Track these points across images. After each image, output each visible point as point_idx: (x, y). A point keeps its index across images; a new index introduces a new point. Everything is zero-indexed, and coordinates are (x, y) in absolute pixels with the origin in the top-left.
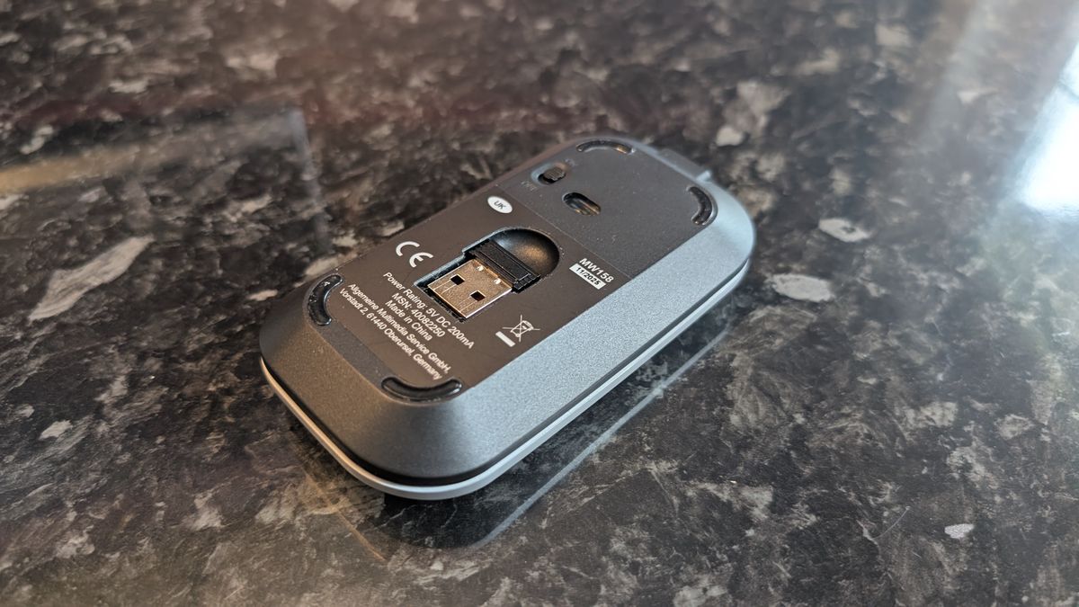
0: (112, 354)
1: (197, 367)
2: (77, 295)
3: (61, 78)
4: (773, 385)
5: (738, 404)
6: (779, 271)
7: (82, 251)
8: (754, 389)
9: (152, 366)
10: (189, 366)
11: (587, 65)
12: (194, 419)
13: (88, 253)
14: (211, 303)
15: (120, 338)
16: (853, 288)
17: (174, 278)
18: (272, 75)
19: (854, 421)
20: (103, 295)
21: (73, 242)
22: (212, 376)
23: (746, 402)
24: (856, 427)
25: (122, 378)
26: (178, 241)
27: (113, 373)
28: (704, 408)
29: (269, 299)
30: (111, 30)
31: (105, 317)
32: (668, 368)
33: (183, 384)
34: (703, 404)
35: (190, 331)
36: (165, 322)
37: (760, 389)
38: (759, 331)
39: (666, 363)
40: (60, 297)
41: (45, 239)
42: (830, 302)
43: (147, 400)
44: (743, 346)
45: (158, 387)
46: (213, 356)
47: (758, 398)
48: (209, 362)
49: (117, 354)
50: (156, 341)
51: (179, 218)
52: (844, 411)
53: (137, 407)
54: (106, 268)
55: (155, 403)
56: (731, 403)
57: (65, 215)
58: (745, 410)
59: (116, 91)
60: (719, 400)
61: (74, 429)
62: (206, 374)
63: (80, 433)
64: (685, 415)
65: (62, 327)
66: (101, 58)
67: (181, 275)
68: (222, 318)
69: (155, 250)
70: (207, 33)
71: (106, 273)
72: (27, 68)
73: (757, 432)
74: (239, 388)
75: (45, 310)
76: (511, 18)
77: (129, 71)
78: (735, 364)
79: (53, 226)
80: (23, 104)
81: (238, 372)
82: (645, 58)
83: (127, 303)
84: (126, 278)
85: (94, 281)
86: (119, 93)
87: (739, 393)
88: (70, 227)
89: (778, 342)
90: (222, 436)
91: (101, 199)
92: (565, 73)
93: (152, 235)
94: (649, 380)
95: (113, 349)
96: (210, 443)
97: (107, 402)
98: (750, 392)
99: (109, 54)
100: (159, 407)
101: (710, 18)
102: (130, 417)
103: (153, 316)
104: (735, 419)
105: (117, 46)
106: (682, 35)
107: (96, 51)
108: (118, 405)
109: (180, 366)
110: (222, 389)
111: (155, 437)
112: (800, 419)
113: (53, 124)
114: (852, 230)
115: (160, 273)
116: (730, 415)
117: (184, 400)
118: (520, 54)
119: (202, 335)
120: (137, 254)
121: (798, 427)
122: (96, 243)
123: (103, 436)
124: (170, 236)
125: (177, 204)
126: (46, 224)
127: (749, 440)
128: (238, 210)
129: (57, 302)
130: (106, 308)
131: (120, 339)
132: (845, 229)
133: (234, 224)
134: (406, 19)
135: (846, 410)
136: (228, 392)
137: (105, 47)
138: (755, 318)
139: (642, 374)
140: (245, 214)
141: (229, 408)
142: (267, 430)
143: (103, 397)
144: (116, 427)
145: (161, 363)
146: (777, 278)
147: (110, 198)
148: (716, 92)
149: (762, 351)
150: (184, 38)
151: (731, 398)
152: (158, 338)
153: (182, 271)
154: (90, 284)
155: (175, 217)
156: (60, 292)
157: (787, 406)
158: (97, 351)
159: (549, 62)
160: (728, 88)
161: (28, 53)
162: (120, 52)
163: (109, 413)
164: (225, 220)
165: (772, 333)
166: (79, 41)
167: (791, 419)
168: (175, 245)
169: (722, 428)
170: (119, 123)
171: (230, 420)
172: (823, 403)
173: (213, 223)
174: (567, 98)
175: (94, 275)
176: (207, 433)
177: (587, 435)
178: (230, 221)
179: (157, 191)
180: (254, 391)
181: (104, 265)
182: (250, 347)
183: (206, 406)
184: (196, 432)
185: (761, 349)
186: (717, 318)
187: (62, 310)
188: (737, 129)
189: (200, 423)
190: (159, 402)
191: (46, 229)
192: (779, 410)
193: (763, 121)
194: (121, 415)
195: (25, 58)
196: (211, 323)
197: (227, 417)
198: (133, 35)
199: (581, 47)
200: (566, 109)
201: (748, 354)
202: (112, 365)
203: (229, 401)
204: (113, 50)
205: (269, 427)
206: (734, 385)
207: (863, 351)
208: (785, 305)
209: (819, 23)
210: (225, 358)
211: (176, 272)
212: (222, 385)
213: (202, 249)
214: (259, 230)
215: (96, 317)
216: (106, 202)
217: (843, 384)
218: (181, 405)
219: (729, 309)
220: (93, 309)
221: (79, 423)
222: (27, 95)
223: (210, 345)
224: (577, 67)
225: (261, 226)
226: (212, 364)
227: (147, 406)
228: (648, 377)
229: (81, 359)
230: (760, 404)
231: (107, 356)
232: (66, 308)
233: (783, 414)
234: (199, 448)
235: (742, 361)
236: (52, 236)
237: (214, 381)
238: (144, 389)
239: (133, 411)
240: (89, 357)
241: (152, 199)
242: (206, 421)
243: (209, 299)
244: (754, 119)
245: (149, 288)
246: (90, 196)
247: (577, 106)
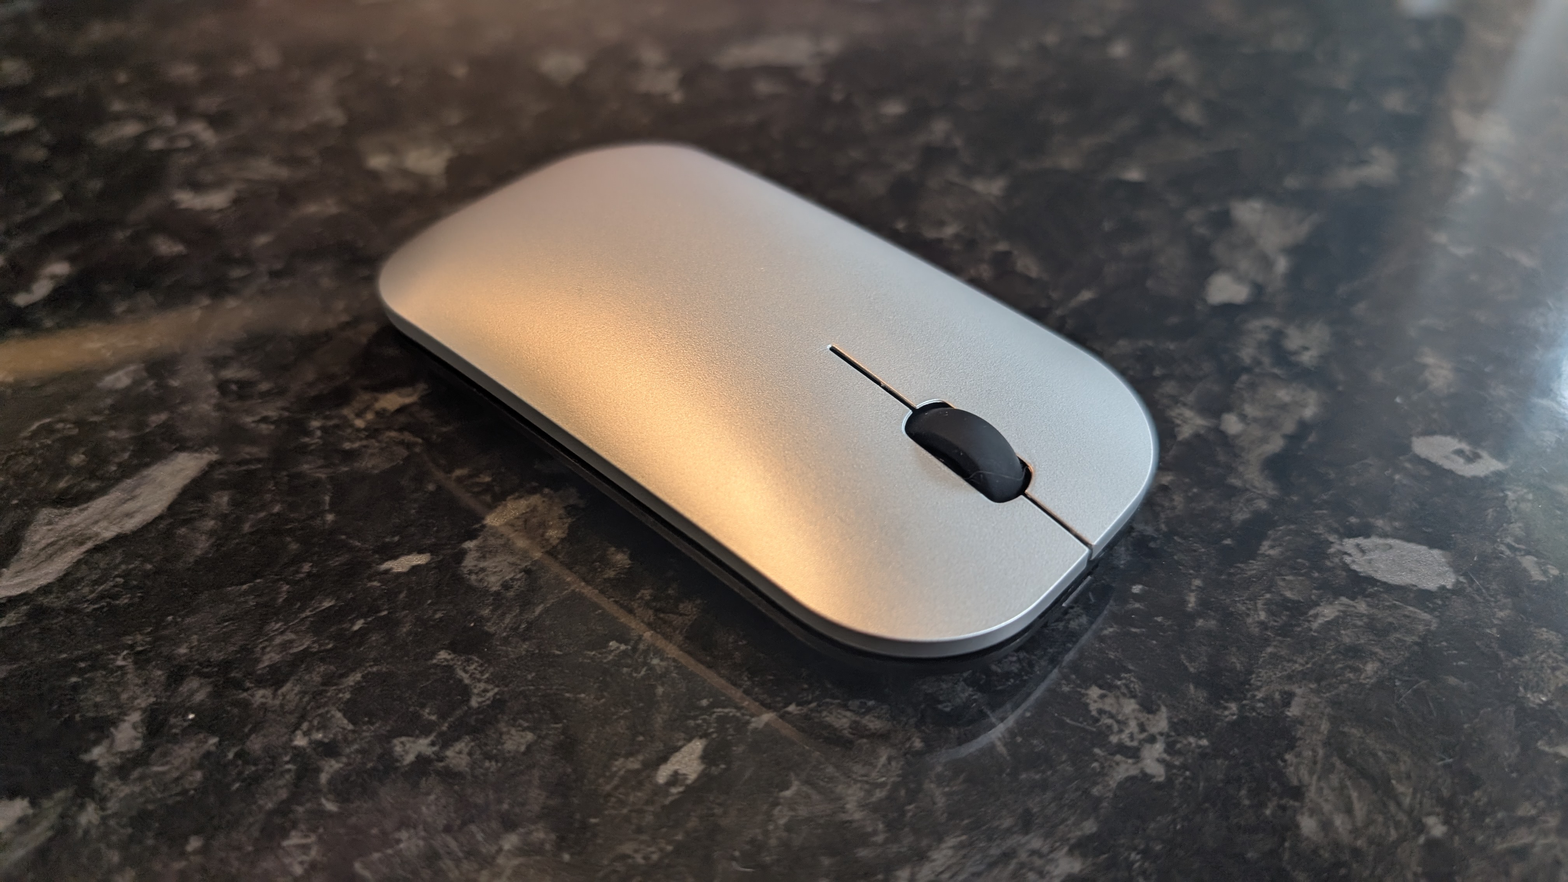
0: (121, 668)
1: (275, 696)
2: (75, 554)
3: (95, 185)
4: (1374, 755)
5: (1312, 794)
6: (1352, 533)
7: (92, 476)
8: (1338, 763)
9: (192, 693)
10: (260, 696)
11: (970, 172)
12: (261, 802)
13: (101, 478)
14: (309, 575)
15: (139, 637)
16: (1497, 565)
17: (246, 528)
18: (440, 183)
19: (1545, 833)
20: (118, 555)
21: (77, 459)
22: (303, 718)
23: (1326, 791)
24: (1551, 847)
25: (135, 717)
26: (259, 460)
27: (120, 707)
28: (1247, 802)
29: (415, 569)
30: (184, 113)
31: (116, 597)
32: (1170, 719)
33: (246, 730)
34: (1243, 792)
35: (267, 628)
36: (224, 610)
37: (1349, 762)
38: (1331, 645)
39: (1164, 709)
40: (43, 556)
41: (31, 452)
42: (1457, 591)
43: (177, 762)
44: (1304, 676)
45: (201, 736)
46: (307, 677)
47: (1349, 783)
48: (297, 689)
49: (131, 667)
50: (206, 645)
51: (265, 420)
52: (1520, 812)
53: (158, 774)
54: (130, 506)
55: (193, 768)
56: (1297, 793)
57: (70, 411)
58: (1327, 807)
59: (183, 206)
60: (1274, 785)
61: (35, 816)
62: (291, 713)
63: (45, 824)
64: (1211, 816)
65: (39, 614)
66: (163, 155)
67: (261, 521)
68: (327, 604)
69: (219, 475)
70: (336, 116)
71: (129, 515)
72: (42, 169)
73: (1356, 853)
74: (349, 743)
75: (9, 583)
76: (837, 96)
77: (206, 176)
78: (1294, 711)
79: (48, 430)
80: (27, 226)
81: (351, 711)
82: (1068, 161)
83: (158, 572)
84: (162, 526)
85: (106, 529)
86: (186, 210)
87: (1311, 773)
88: (75, 431)
89: (1370, 667)
90: (313, 838)
91: (136, 383)
92: (934, 183)
93: (216, 449)
94: (1135, 744)
95: (124, 659)
96: (288, 854)
97: (101, 763)
98: (1329, 769)
99: (178, 150)
100: (199, 775)
101: (1168, 98)
102: (141, 794)
103: (204, 596)
104: (1308, 825)
105: (191, 137)
106: (1127, 124)
107: (156, 144)
108: (122, 771)
109: (245, 695)
110: (320, 743)
111: (185, 839)
112: (1437, 828)
113: (72, 259)
114: (1473, 458)
115: (223, 517)
116: (1299, 818)
117: (246, 763)
118: (856, 154)
119: (289, 636)
120: (187, 481)
121: (1432, 845)
122: (117, 460)
123: (86, 832)
124: (248, 451)
125: (264, 395)
126: (35, 426)
127: (1343, 871)
128: (367, 408)
129: (36, 567)
130: (120, 580)
131: (140, 640)
132: (1460, 452)
133: (359, 430)
134: (665, 96)
135: (1525, 810)
136: (330, 750)
137: (172, 139)
138: (1321, 620)
139: (1121, 731)
140: (380, 414)
141: (330, 782)
142: (398, 829)
143: (97, 753)
144: (115, 815)
145: (209, 689)
146: (1349, 544)
147: (151, 383)
148: (1194, 215)
149: (1343, 687)
150: (300, 125)
151: (1295, 782)
152: (208, 640)
153: (262, 515)
154: (97, 534)
155: (257, 418)
156: (44, 549)
157: (1407, 801)
158: (96, 661)
159: (905, 166)
160: (1214, 208)
161: (46, 146)
162: (196, 146)
163: (104, 785)
164: (346, 423)
165: (1355, 652)
166: (131, 129)
167: (1420, 828)
168: (253, 467)
169: (1287, 844)
170: (180, 257)
171: (330, 806)
172: (1476, 794)
173: (323, 428)
174: (941, 224)
175: (106, 517)
176: (284, 833)
177: (1023, 856)
178: (352, 426)
179: (230, 373)
180: (379, 750)
181: (126, 501)
182: (376, 661)
183: (287, 776)
184: (263, 830)
185: (1341, 682)
186: (1249, 620)
187: (43, 582)
188: (1239, 278)
189: (271, 813)
190: (200, 766)
191: (34, 435)
192: (1393, 808)
193: (1282, 265)
194: (125, 790)
195: (39, 154)
196: (308, 613)
197: (323, 801)
198: (216, 121)
199: (958, 142)
200: (940, 241)
201: (1317, 692)
202: (119, 689)
203: (331, 767)
204: (185, 143)
205: (405, 824)
206: (1299, 755)
207: (1538, 689)
208: (1370, 595)
209: (1353, 107)
210: (328, 681)
211: (252, 516)
212: (319, 736)
213: (300, 475)
214: (402, 443)
215: (101, 597)
216: (143, 388)
217: (1510, 754)
218: (240, 773)
219: (1268, 603)
220: (96, 582)
221: (47, 804)
222: (36, 211)
223: (305, 654)
224: (952, 174)
225: (408, 437)
226: (304, 693)
227: (175, 774)
228: (1132, 737)
229: (68, 675)
230: (1354, 795)
231: (112, 672)
232: (50, 579)
233: (1402, 817)
234: (268, 864)
235: (1307, 705)
236: (43, 446)
237: (305, 726)
238: (174, 739)
239: (149, 782)
240: (81, 672)
241: (223, 386)
242: (283, 809)
243: (306, 567)
244: (1266, 262)
245: (202, 545)
246: (118, 379)
247: (957, 237)
